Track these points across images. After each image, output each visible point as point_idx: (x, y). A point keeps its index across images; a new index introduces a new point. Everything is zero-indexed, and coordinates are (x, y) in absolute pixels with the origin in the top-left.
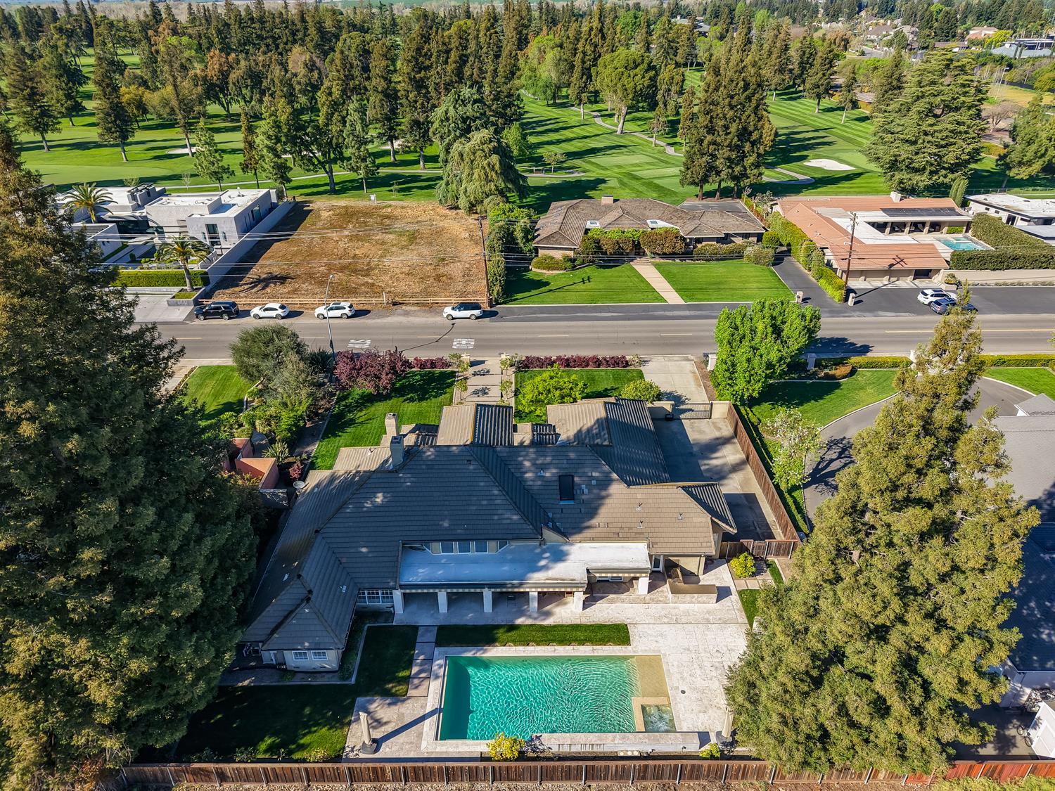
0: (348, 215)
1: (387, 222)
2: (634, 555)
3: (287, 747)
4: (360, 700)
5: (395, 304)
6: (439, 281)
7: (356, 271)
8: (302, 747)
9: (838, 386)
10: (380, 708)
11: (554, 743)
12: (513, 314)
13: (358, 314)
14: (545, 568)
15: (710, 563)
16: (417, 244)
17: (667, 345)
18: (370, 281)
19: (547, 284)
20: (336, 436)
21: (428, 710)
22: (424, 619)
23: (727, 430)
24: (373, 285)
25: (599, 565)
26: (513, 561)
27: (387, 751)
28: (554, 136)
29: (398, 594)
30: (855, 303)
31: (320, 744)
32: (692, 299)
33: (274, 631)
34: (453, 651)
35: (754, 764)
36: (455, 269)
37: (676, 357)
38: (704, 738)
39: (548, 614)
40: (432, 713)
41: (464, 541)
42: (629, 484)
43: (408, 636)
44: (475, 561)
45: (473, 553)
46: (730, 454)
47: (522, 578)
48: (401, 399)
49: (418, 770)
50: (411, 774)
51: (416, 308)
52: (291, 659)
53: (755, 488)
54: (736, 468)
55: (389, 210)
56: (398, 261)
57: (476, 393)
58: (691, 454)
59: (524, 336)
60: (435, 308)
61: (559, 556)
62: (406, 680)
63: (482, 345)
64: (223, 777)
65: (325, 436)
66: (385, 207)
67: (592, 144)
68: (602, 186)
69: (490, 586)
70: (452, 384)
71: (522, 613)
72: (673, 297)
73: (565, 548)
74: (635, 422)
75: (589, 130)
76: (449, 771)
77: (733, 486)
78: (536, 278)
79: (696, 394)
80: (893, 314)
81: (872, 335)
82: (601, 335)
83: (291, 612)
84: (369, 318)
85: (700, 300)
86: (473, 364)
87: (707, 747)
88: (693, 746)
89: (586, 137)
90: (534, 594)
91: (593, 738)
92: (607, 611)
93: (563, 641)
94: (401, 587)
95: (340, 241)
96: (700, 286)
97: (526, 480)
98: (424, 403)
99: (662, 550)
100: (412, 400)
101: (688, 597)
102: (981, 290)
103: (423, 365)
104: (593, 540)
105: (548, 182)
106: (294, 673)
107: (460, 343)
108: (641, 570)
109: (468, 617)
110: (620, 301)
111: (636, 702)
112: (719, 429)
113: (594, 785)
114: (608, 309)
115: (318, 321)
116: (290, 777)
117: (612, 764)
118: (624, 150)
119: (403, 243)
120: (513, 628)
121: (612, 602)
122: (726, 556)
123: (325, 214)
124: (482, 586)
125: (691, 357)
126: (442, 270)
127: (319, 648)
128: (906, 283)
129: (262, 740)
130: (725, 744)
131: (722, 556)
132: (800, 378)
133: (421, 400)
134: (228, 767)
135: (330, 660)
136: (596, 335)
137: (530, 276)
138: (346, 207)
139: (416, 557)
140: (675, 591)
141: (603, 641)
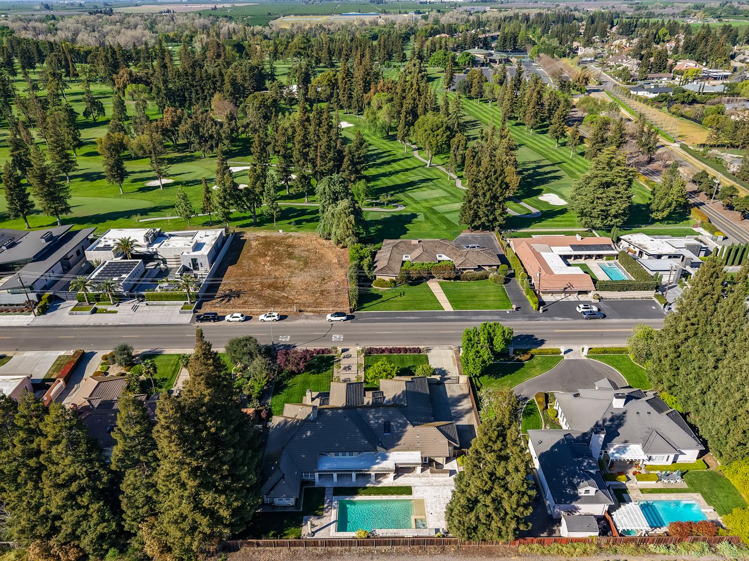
0: (268, 243)
1: (290, 250)
2: (415, 457)
3: (280, 534)
4: (305, 517)
5: (300, 311)
6: (323, 295)
7: (276, 288)
8: (286, 535)
9: (523, 365)
10: (313, 520)
11: (381, 532)
12: (363, 317)
13: (282, 318)
14: (378, 463)
15: (448, 460)
16: (309, 267)
17: (441, 339)
18: (286, 295)
19: (381, 297)
20: (279, 394)
21: (332, 521)
22: (327, 484)
23: (466, 391)
24: (287, 298)
25: (400, 462)
26: (364, 460)
27: (317, 536)
28: (387, 169)
29: (317, 474)
30: (543, 311)
31: (292, 534)
32: (457, 308)
33: (271, 490)
34: (341, 498)
35: (453, 539)
36: (330, 286)
37: (445, 347)
38: (437, 530)
39: (380, 482)
40: (333, 522)
41: (344, 452)
42: (414, 425)
43: (322, 491)
44: (348, 460)
45: (347, 456)
46: (467, 404)
47: (369, 468)
48: (309, 373)
49: (331, 543)
50: (328, 543)
51: (311, 314)
52: (277, 501)
53: (474, 423)
54: (468, 411)
55: (291, 240)
56: (299, 280)
57: (345, 369)
58: (448, 404)
59: (368, 333)
60: (321, 314)
61: (385, 458)
62: (323, 510)
63: (347, 339)
64: (258, 545)
65: (274, 395)
66: (288, 237)
67: (412, 177)
68: (414, 220)
69: (355, 471)
70: (333, 364)
71: (369, 482)
72: (447, 307)
73: (387, 454)
74: (420, 391)
75: (410, 163)
76: (342, 543)
77: (464, 421)
78: (375, 292)
79: (453, 371)
80: (562, 319)
81: (548, 333)
82: (408, 332)
83: (277, 483)
84: (287, 321)
85: (462, 309)
86: (343, 351)
87: (438, 534)
88: (433, 534)
89: (407, 170)
90: (373, 474)
91: (395, 531)
92: (403, 481)
93: (385, 494)
94: (319, 471)
95: (265, 265)
96: (462, 299)
97: (371, 424)
98: (320, 375)
99: (427, 455)
100: (314, 373)
101: (437, 475)
102: (612, 303)
103: (318, 352)
104: (398, 450)
105: (382, 216)
106: (277, 507)
107: (336, 337)
108: (418, 464)
109: (346, 484)
110: (419, 309)
111: (413, 518)
112: (462, 389)
113: (395, 547)
114: (413, 314)
115: (261, 323)
116: (283, 545)
117: (401, 539)
118: (431, 183)
119: (301, 267)
120: (366, 488)
121: (406, 477)
122: (455, 456)
123: (254, 244)
124: (352, 471)
125: (453, 347)
126: (324, 287)
127: (288, 497)
128: (573, 298)
129: (270, 532)
130: (445, 533)
131: (454, 456)
132: (505, 361)
133: (318, 373)
134: (260, 541)
135: (291, 502)
136: (405, 332)
137: (373, 291)
138: (265, 238)
139: (324, 458)
140: (432, 472)
141: (401, 494)
